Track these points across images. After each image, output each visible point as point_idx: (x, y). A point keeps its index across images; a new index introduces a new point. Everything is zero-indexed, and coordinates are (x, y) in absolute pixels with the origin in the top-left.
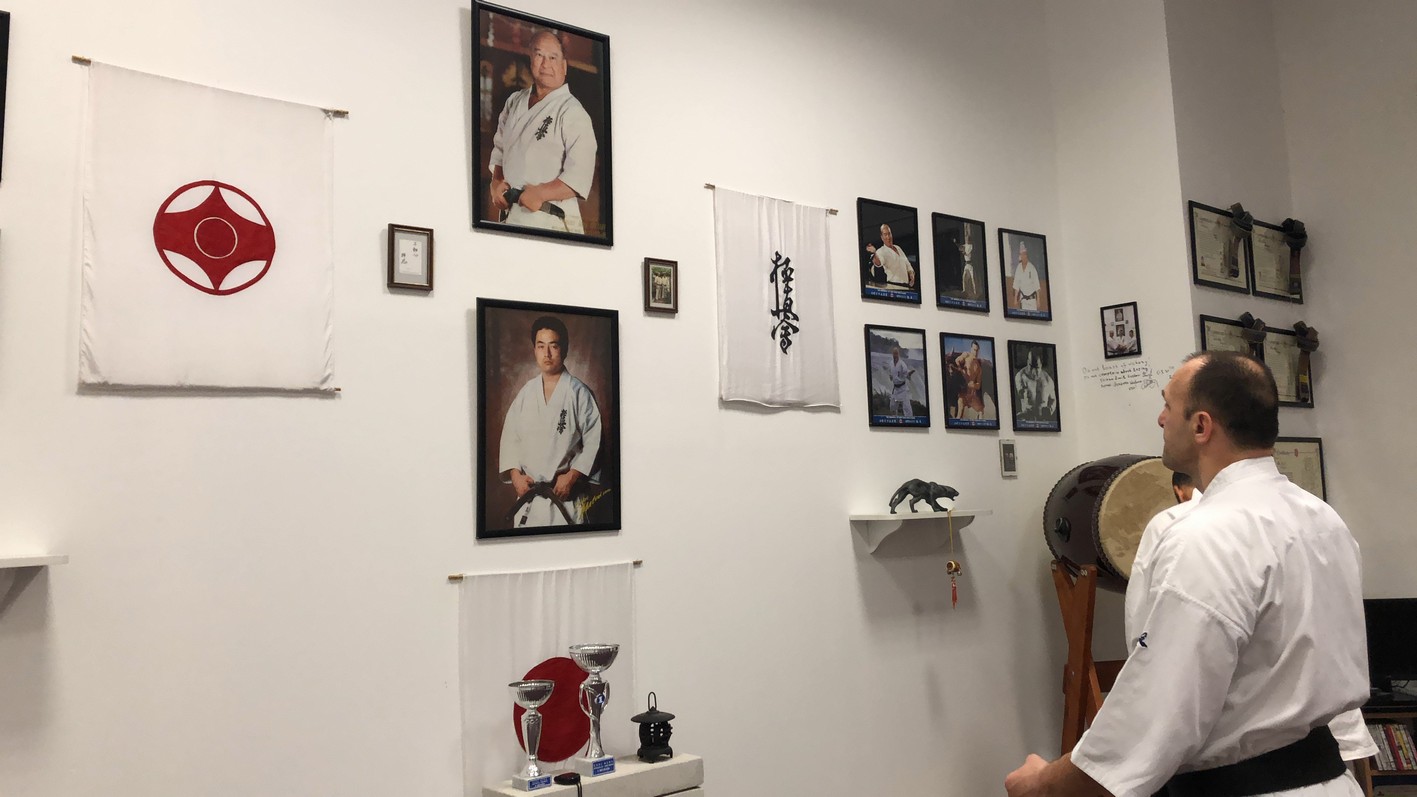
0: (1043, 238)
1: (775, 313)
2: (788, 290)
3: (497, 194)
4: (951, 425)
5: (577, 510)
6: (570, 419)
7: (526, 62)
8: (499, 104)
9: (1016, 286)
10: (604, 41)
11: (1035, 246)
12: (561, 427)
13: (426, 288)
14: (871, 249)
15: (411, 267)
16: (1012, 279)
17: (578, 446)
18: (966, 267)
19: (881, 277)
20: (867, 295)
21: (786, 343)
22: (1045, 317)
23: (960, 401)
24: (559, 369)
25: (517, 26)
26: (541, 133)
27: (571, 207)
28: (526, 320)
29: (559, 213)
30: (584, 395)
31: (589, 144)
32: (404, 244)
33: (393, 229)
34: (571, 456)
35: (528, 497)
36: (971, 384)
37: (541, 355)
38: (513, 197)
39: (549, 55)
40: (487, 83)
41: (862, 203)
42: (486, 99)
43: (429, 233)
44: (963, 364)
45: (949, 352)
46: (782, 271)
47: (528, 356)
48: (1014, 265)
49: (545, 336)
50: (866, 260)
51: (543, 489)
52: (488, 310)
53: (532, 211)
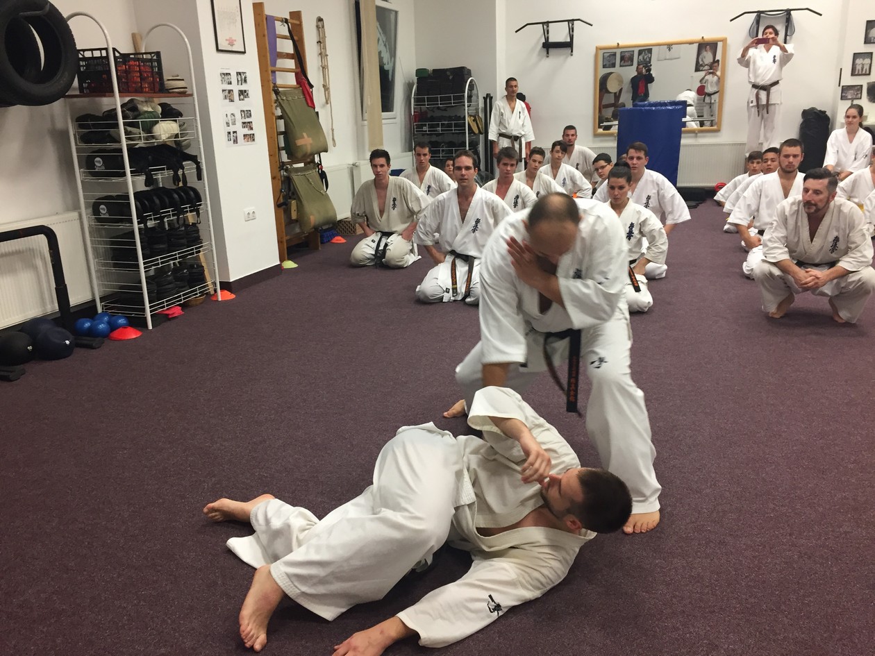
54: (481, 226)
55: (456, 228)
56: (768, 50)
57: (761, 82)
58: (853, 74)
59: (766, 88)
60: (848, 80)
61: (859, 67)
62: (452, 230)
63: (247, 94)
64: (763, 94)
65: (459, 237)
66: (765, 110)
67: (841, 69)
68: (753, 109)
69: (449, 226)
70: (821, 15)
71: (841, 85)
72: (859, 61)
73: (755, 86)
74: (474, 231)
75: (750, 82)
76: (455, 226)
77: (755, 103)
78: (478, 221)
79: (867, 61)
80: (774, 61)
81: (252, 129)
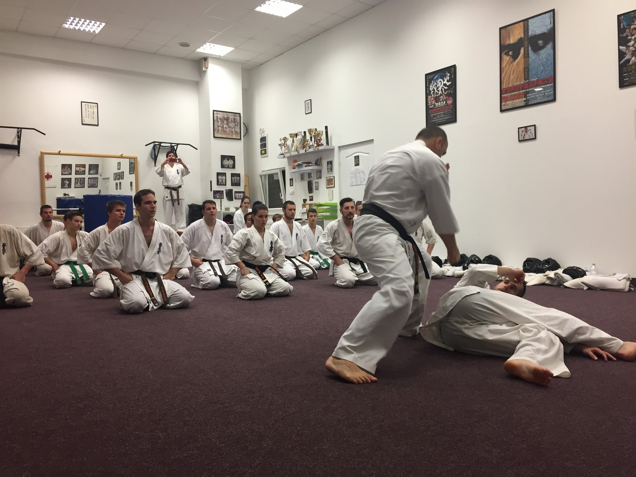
54: (163, 248)
55: (143, 251)
56: (172, 166)
57: (171, 184)
58: (218, 184)
59: (176, 189)
60: (216, 188)
61: (220, 181)
62: (139, 253)
64: (174, 193)
65: (146, 259)
66: (177, 203)
67: (211, 181)
68: (168, 202)
69: (136, 250)
70: (197, 149)
71: (213, 190)
72: (220, 177)
73: (167, 187)
74: (158, 252)
75: (164, 186)
76: (143, 249)
77: (169, 198)
78: (160, 245)
79: (224, 178)
80: (178, 173)
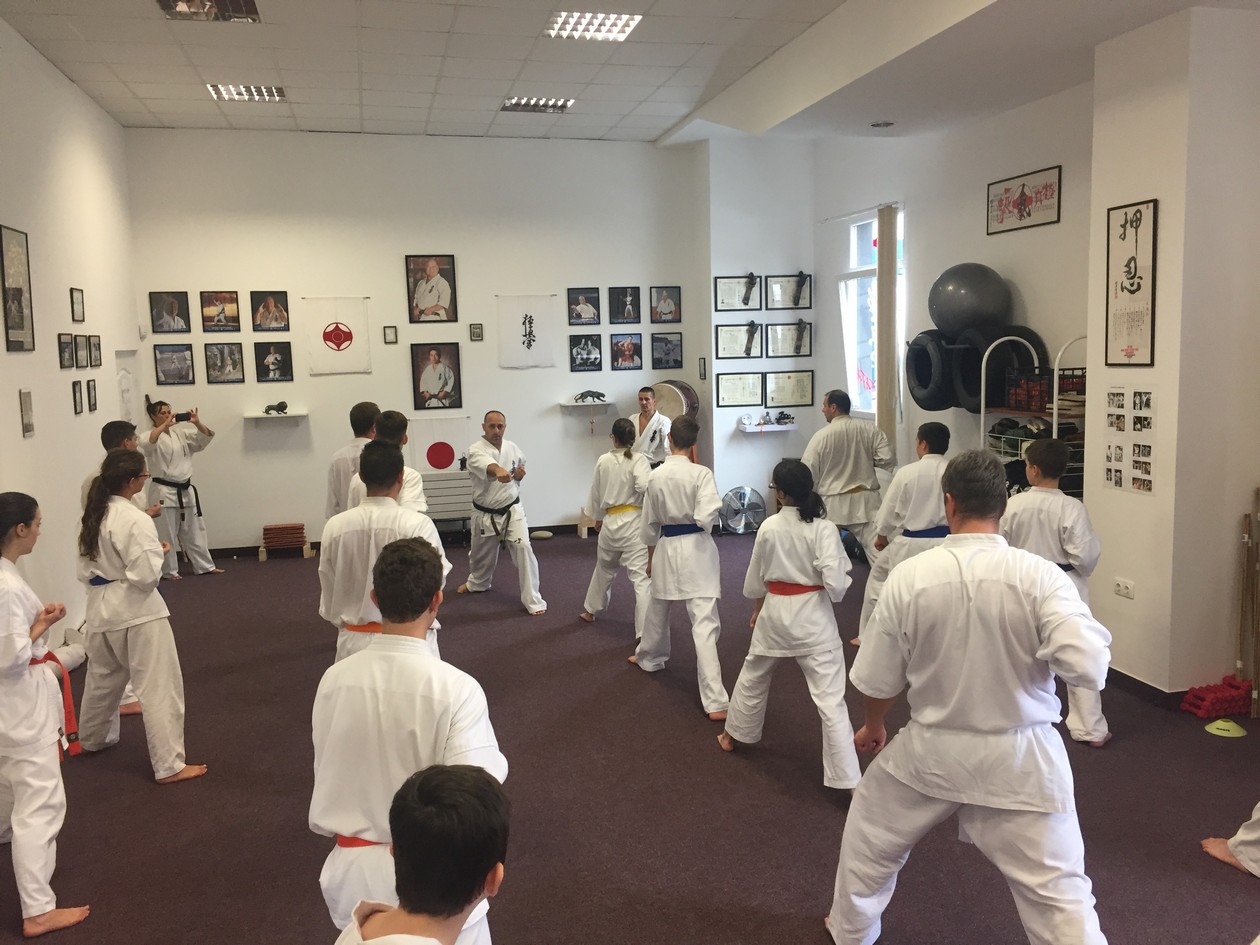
0: (679, 287)
1: (525, 336)
2: (531, 327)
3: (416, 312)
4: (614, 368)
5: (447, 402)
6: (443, 376)
7: (424, 270)
8: (416, 285)
9: (659, 310)
10: (453, 256)
11: (674, 292)
12: (440, 378)
13: (396, 342)
14: (573, 307)
15: (391, 337)
16: (656, 308)
17: (447, 384)
18: (629, 307)
19: (579, 316)
20: (570, 324)
21: (529, 345)
22: (679, 321)
23: (620, 360)
24: (438, 362)
25: (421, 259)
26: (430, 291)
27: (442, 313)
28: (427, 349)
29: (438, 314)
30: (447, 369)
31: (449, 291)
32: (388, 331)
33: (385, 327)
34: (443, 387)
35: (430, 398)
36: (627, 353)
37: (432, 358)
38: (422, 312)
39: (432, 265)
40: (411, 280)
41: (569, 290)
42: (411, 285)
43: (395, 327)
44: (623, 345)
45: (614, 341)
46: (528, 320)
47: (428, 359)
48: (658, 301)
49: (433, 352)
50: (570, 311)
51: (435, 396)
52: (414, 347)
53: (427, 315)
63: (1149, 423)
81: (1149, 473)
